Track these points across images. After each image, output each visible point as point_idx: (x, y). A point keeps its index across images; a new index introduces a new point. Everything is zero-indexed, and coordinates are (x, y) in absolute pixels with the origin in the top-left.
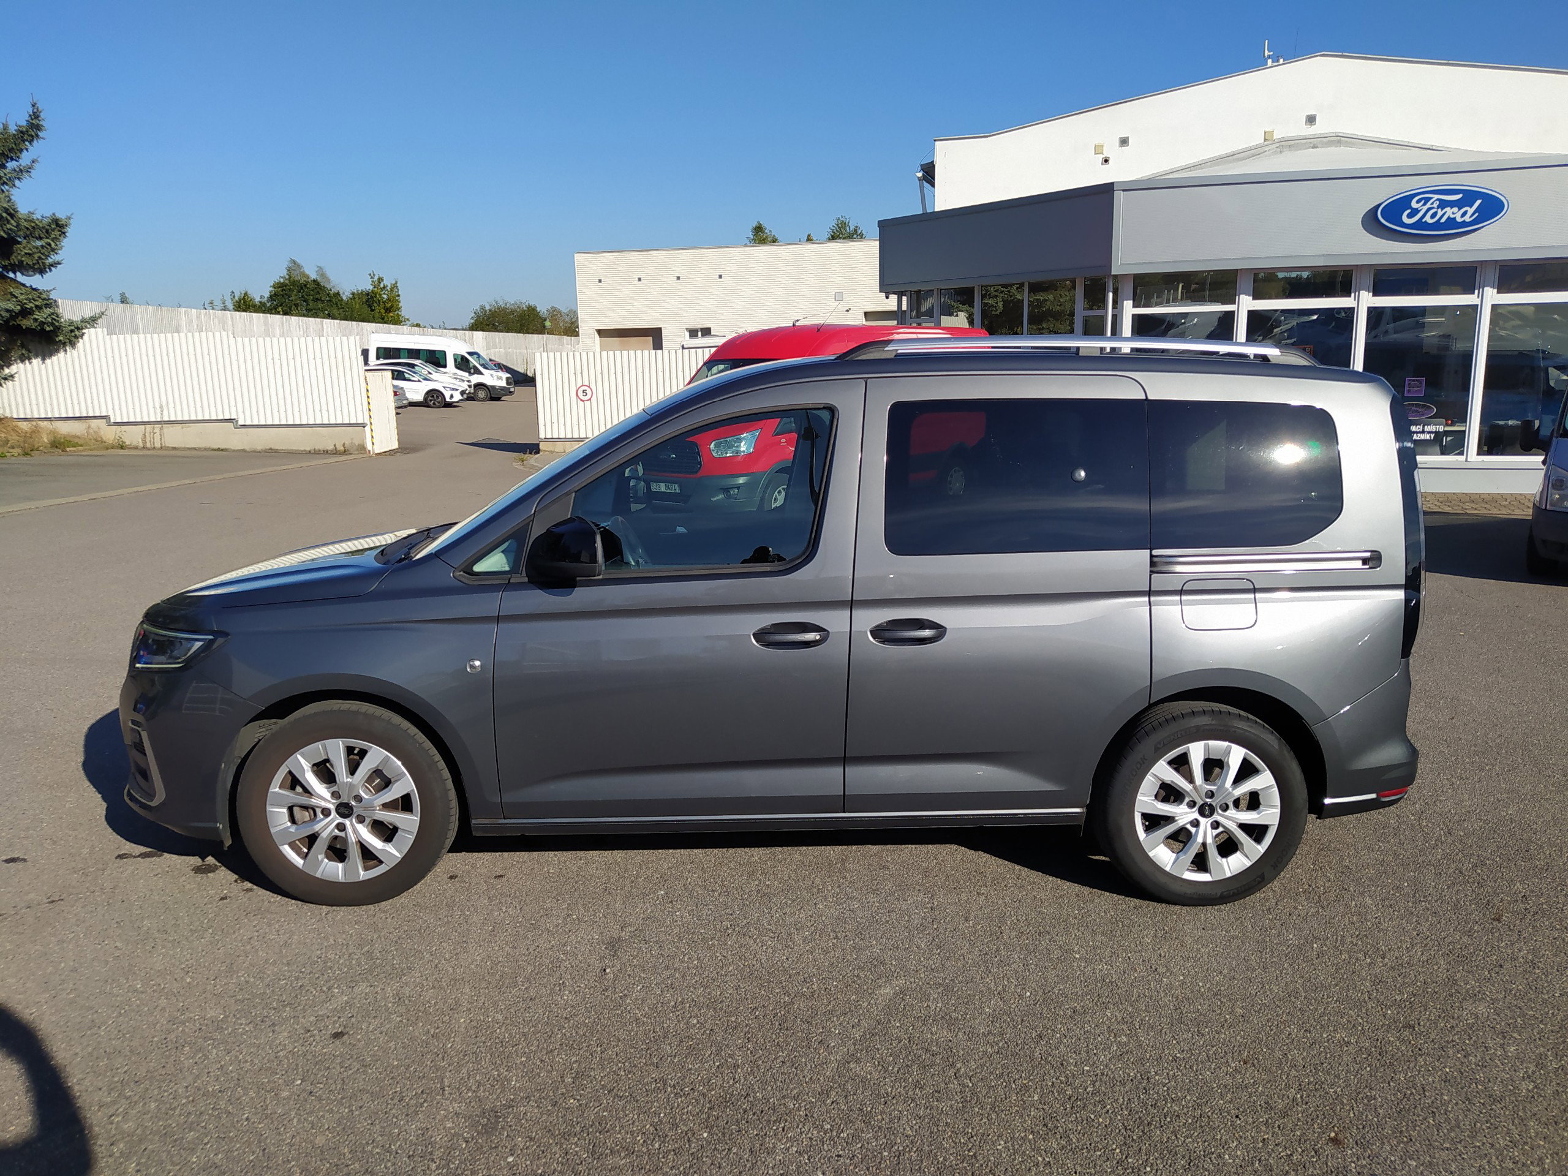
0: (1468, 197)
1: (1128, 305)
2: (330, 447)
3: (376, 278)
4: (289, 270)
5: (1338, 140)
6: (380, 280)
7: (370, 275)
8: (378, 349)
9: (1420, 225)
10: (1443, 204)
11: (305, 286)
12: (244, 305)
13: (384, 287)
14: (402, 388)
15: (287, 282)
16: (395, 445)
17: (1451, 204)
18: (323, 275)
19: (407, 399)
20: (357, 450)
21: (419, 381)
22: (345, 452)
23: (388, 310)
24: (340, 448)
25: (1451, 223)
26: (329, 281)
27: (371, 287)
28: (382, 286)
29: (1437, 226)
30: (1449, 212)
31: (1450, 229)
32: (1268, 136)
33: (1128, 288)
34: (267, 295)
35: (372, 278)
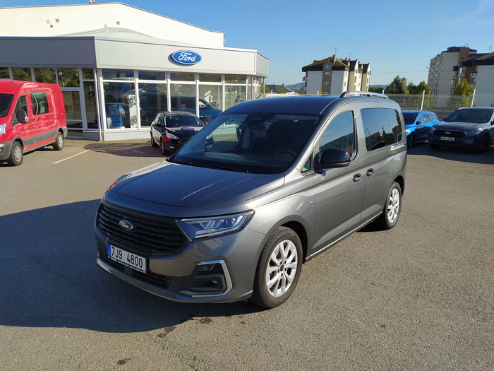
0: (193, 55)
1: (101, 78)
5: (126, 31)
9: (183, 61)
10: (188, 56)
17: (190, 56)
25: (190, 61)
29: (187, 62)
30: (190, 58)
31: (189, 63)
32: (106, 26)
33: (101, 73)
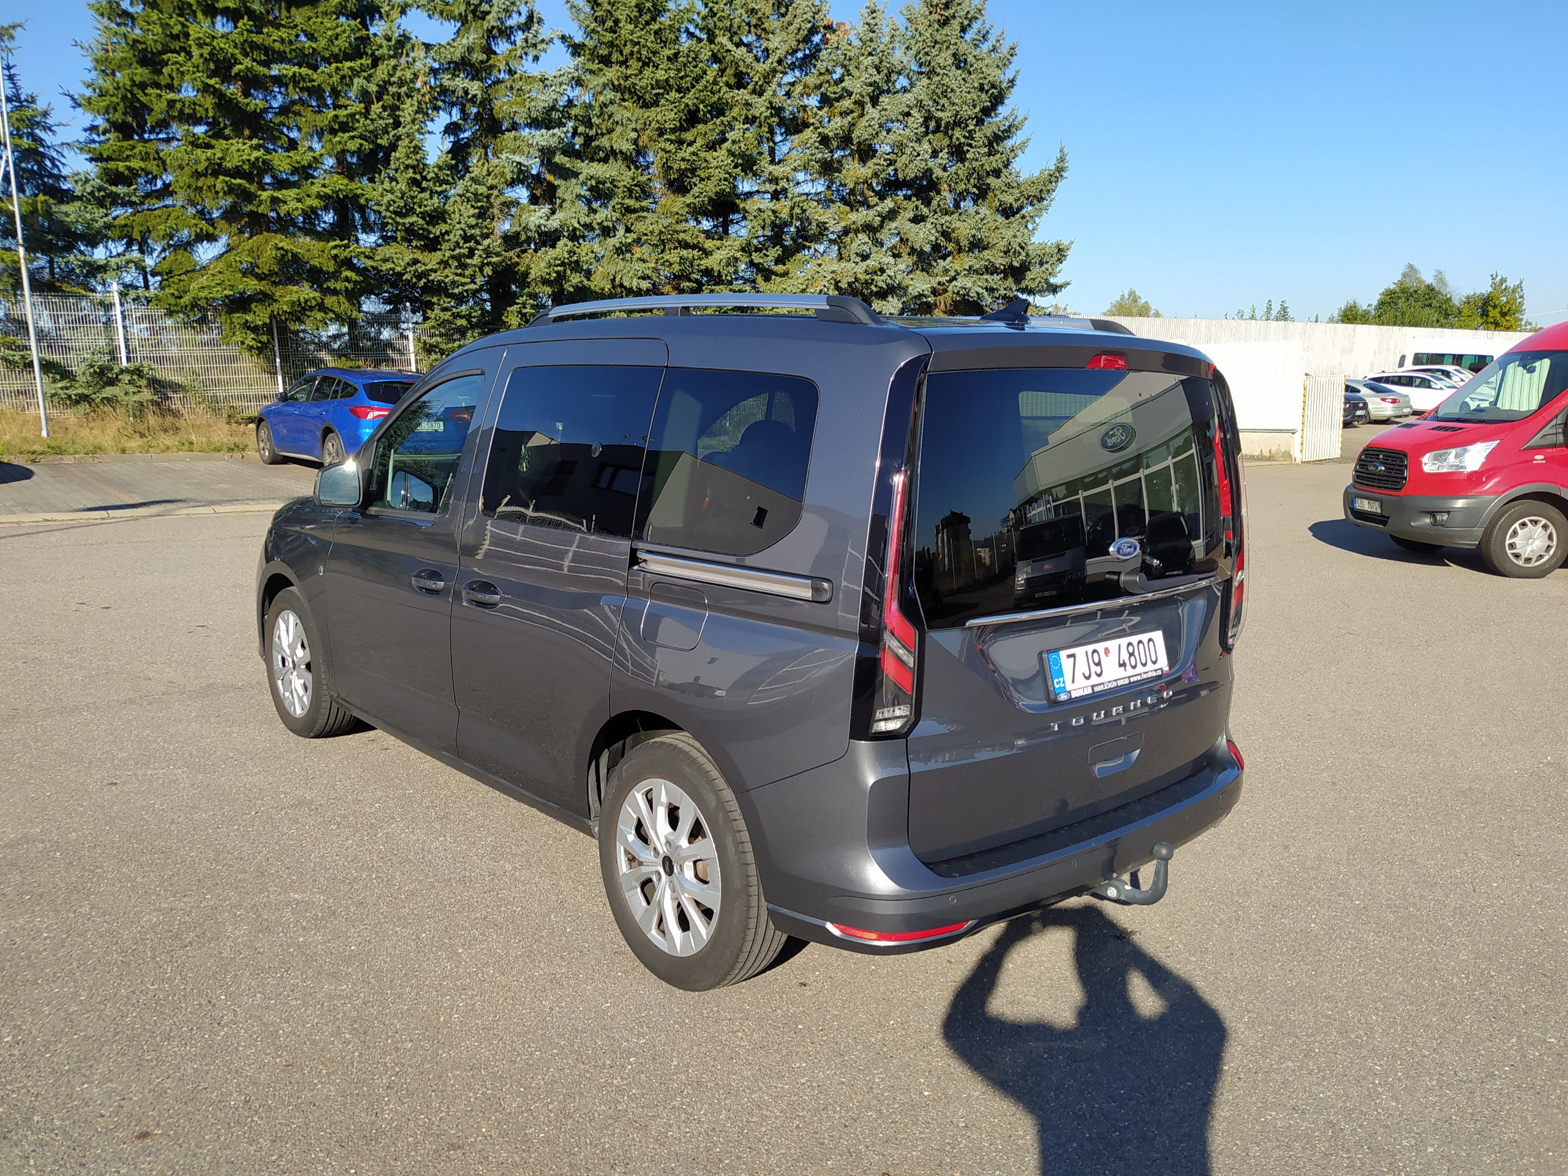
2: (1257, 453)
3: (1498, 279)
4: (1404, 275)
6: (1503, 281)
7: (1492, 275)
8: (1416, 355)
11: (1416, 292)
12: (1351, 316)
13: (1505, 289)
14: (1407, 396)
15: (1398, 290)
16: (1337, 453)
18: (1441, 280)
19: (1411, 407)
20: (1282, 457)
21: (1441, 389)
22: (1270, 458)
23: (1503, 314)
24: (1266, 454)
26: (1445, 285)
27: (1490, 289)
28: (1503, 287)
34: (1375, 303)
35: (1493, 279)
